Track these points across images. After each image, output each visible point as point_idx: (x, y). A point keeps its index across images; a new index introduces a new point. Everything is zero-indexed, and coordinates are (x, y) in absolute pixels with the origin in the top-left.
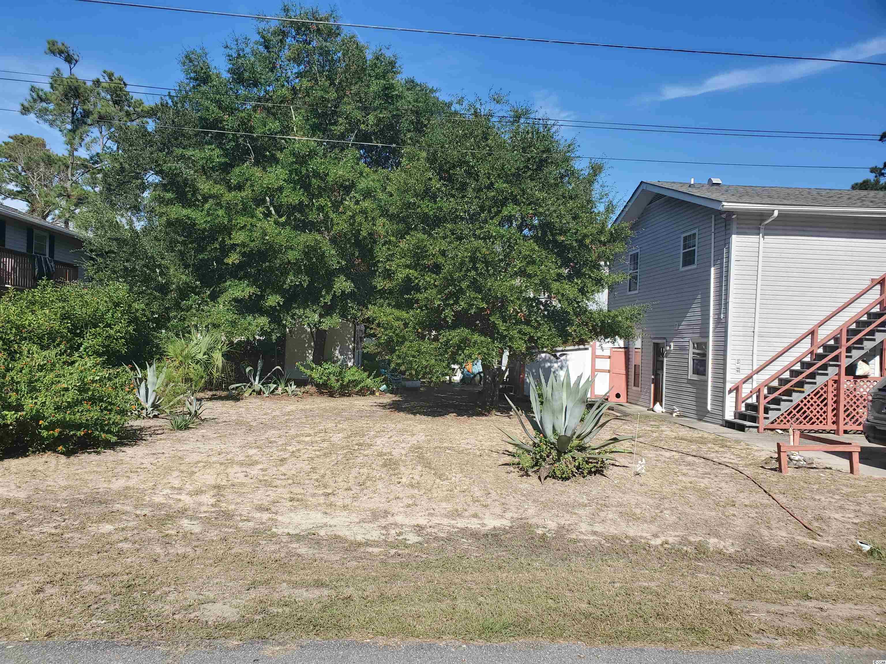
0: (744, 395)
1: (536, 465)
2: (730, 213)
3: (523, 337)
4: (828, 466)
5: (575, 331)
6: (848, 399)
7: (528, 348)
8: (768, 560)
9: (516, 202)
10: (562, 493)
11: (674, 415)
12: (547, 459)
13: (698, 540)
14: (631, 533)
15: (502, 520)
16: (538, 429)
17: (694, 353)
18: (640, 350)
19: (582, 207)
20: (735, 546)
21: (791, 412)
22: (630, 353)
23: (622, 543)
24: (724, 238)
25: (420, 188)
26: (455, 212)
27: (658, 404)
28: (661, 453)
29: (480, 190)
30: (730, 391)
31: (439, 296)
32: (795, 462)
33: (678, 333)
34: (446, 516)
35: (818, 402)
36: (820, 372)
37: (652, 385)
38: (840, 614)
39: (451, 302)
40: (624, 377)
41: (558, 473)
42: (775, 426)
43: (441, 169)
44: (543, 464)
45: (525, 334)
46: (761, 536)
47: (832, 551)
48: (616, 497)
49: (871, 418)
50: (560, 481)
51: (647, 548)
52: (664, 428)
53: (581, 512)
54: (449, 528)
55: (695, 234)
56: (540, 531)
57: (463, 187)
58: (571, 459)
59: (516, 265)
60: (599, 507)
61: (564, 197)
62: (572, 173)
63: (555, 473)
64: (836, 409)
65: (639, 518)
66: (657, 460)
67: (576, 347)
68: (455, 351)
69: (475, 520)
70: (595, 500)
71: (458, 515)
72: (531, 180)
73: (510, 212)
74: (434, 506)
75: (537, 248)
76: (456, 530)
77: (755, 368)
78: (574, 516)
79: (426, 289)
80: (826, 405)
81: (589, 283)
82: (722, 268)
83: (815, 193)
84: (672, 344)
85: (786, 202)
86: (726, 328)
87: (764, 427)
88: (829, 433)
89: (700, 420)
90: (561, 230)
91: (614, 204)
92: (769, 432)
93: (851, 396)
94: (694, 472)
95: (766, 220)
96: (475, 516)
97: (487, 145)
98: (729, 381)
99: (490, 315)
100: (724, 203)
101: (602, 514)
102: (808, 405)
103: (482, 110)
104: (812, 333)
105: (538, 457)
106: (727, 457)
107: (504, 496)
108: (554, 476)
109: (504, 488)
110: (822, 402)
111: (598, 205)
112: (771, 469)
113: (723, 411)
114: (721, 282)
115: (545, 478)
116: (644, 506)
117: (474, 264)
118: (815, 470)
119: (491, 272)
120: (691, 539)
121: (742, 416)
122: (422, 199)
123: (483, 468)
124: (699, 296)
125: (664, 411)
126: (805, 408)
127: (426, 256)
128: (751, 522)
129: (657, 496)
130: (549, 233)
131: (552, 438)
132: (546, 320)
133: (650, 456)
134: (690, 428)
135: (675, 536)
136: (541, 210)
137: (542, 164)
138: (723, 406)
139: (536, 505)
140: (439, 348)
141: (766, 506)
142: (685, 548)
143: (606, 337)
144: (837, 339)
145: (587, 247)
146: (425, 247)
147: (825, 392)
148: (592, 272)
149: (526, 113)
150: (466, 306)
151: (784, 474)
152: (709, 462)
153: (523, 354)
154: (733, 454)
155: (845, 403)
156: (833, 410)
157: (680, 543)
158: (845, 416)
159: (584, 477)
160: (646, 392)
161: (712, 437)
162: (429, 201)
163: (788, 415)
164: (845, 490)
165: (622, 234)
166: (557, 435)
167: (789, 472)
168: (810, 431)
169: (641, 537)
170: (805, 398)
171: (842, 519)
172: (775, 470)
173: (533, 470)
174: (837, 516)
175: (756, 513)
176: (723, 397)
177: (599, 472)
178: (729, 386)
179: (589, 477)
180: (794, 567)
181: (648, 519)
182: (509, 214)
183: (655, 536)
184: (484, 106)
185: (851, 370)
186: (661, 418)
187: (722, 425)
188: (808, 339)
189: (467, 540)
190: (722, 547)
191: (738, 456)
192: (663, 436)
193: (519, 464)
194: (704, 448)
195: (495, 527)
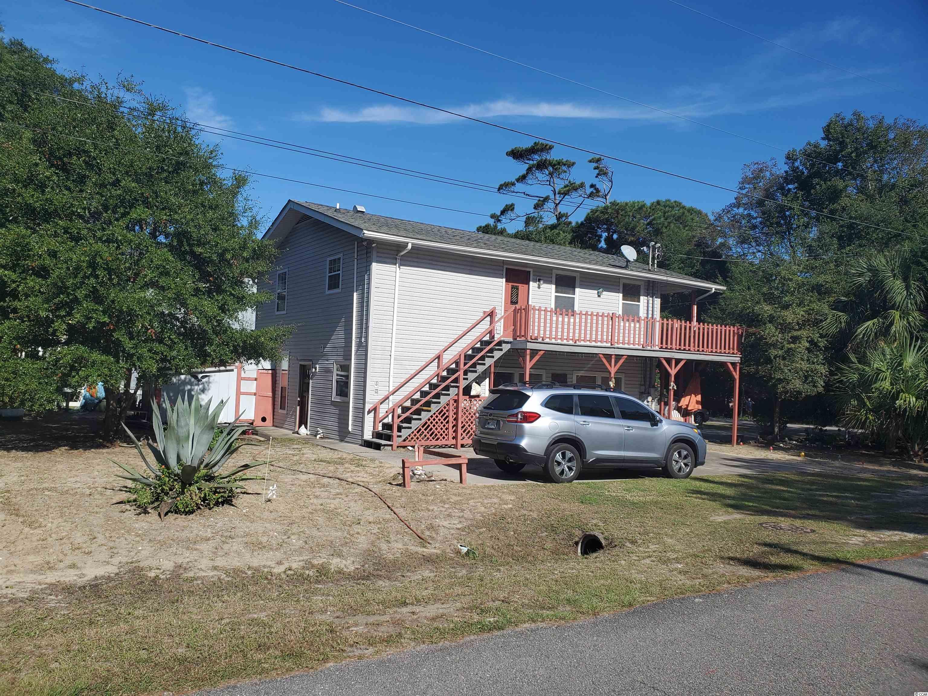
0: (381, 415)
1: (157, 500)
2: (370, 241)
3: (154, 356)
4: (444, 478)
5: (214, 351)
6: (465, 417)
7: (159, 370)
8: (383, 573)
9: (147, 204)
10: (183, 529)
11: (318, 436)
12: (170, 493)
13: (321, 562)
14: (255, 563)
15: (107, 567)
16: (161, 459)
17: (337, 375)
18: (287, 372)
19: (223, 219)
20: (355, 564)
21: (420, 430)
22: (278, 375)
23: (244, 575)
24: (365, 265)
25: (22, 173)
26: (69, 207)
27: (303, 426)
28: (298, 476)
29: (103, 186)
30: (369, 412)
31: (46, 306)
32: (417, 476)
33: (323, 356)
34: (32, 572)
35: (442, 420)
36: (443, 392)
37: (298, 408)
38: (428, 615)
39: (63, 313)
40: (270, 400)
41: (181, 507)
42: (406, 443)
43: (51, 154)
44: (165, 498)
45: (156, 353)
46: (380, 549)
47: (438, 557)
48: (243, 527)
49: (478, 432)
50: (183, 516)
51: (269, 577)
52: (305, 451)
53: (203, 547)
54: (33, 585)
55: (339, 259)
56: (152, 574)
57: (82, 180)
58: (197, 491)
59: (146, 275)
60: (224, 539)
61: (204, 206)
62: (214, 181)
63: (177, 507)
64: (456, 426)
65: (265, 547)
66: (292, 485)
67: (217, 369)
68: (66, 372)
69: (72, 572)
70: (220, 533)
71: (50, 568)
72: (166, 182)
73: (140, 215)
74: (17, 561)
75: (171, 258)
76: (44, 586)
77: (391, 389)
78: (195, 552)
79: (27, 296)
80: (448, 422)
81: (230, 301)
82: (363, 293)
83: (443, 231)
84: (317, 366)
85: (419, 237)
86: (366, 351)
87: (397, 444)
88: (450, 447)
89: (342, 441)
90: (199, 241)
91: (258, 219)
92: (402, 449)
93: (467, 413)
94: (326, 493)
95: (401, 251)
96: (73, 566)
97: (113, 136)
98: (369, 402)
99: (114, 330)
100: (365, 231)
101: (226, 547)
102: (434, 422)
103: (109, 96)
104: (438, 357)
105: (159, 491)
106: (362, 477)
107: (113, 539)
108: (177, 511)
109: (114, 530)
110: (444, 420)
111: (242, 219)
112: (397, 485)
113: (362, 431)
114: (362, 307)
115: (166, 514)
116: (271, 533)
117: (94, 270)
118: (433, 483)
119: (115, 281)
120: (315, 562)
121: (378, 435)
122: (25, 186)
123: (91, 509)
124: (343, 320)
125: (309, 433)
126: (431, 426)
127: (29, 256)
128: (373, 538)
129: (285, 522)
130: (185, 243)
131: (176, 469)
132: (181, 338)
133: (286, 480)
134: (331, 449)
135: (300, 561)
136: (176, 217)
137: (179, 167)
138: (363, 427)
139: (152, 545)
140: (47, 369)
141: (387, 521)
142: (307, 572)
143: (249, 359)
144: (457, 363)
145: (228, 262)
146: (27, 244)
147: (447, 411)
148: (233, 289)
149: (163, 108)
150: (82, 320)
151: (407, 489)
152: (344, 483)
153: (154, 375)
154: (367, 472)
155: (463, 420)
156: (453, 427)
157: (303, 568)
158: (462, 432)
159: (210, 509)
160: (292, 415)
161: (351, 457)
162: (35, 190)
163: (418, 432)
164: (454, 499)
165: (265, 251)
166: (181, 465)
167: (412, 486)
168: (435, 447)
169: (264, 566)
170: (432, 417)
171: (448, 526)
172: (399, 485)
173: (153, 506)
174: (446, 523)
175: (379, 528)
176: (363, 418)
177: (228, 501)
178: (368, 407)
179: (216, 509)
180: (403, 576)
181: (275, 546)
182: (139, 218)
183: (280, 563)
184: (110, 91)
185: (467, 390)
186: (306, 441)
187: (361, 445)
188: (435, 363)
189: (57, 596)
190: (343, 566)
191: (371, 474)
192: (304, 459)
193: (135, 501)
194: (341, 469)
195: (96, 577)
